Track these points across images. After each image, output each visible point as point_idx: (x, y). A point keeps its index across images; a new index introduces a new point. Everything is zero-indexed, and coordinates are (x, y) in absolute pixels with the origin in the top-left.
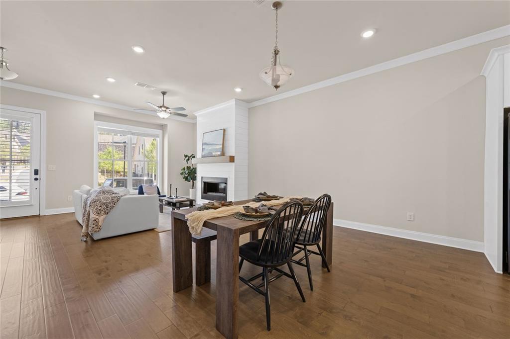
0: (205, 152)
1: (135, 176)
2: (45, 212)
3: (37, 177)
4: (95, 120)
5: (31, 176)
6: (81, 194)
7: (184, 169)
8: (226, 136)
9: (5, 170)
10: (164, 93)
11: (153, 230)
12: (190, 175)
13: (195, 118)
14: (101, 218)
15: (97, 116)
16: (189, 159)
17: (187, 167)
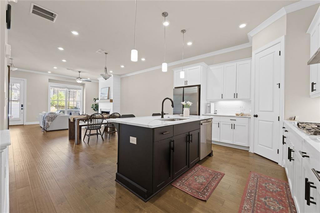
0: (102, 97)
1: (77, 109)
2: (26, 123)
3: (23, 108)
4: (49, 82)
5: (20, 107)
6: (42, 115)
7: (93, 105)
8: (110, 90)
10: (80, 72)
12: (96, 107)
13: (98, 81)
14: (49, 123)
15: (50, 80)
16: (95, 100)
17: (95, 104)
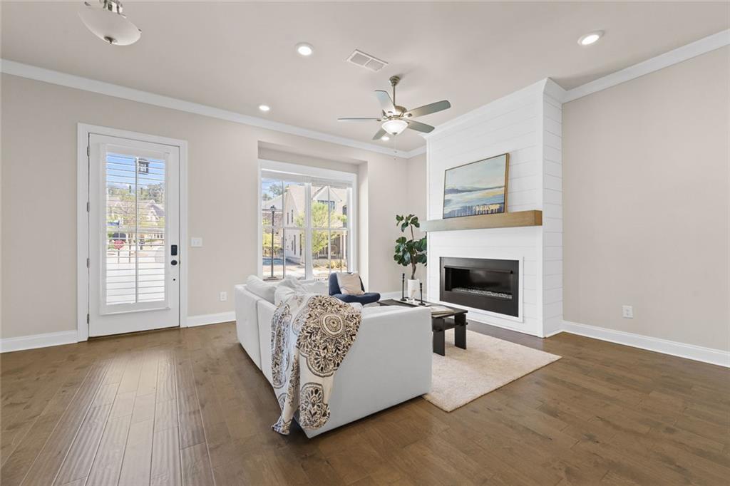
2: (187, 322)
3: (176, 258)
4: (259, 157)
5: (166, 257)
6: (257, 298)
9: (143, 247)
10: (396, 80)
11: (420, 398)
14: (327, 384)
15: (264, 151)
16: (406, 224)
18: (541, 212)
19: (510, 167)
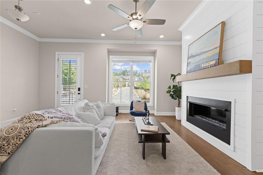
0: (191, 67)
4: (108, 54)
7: (170, 87)
16: (174, 78)
17: (174, 85)
18: (252, 61)
19: (225, 32)
